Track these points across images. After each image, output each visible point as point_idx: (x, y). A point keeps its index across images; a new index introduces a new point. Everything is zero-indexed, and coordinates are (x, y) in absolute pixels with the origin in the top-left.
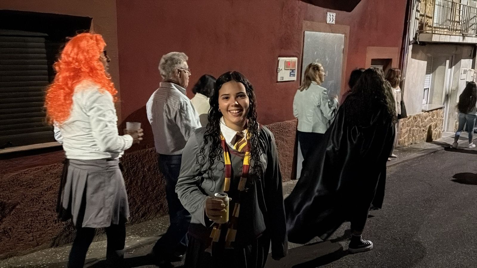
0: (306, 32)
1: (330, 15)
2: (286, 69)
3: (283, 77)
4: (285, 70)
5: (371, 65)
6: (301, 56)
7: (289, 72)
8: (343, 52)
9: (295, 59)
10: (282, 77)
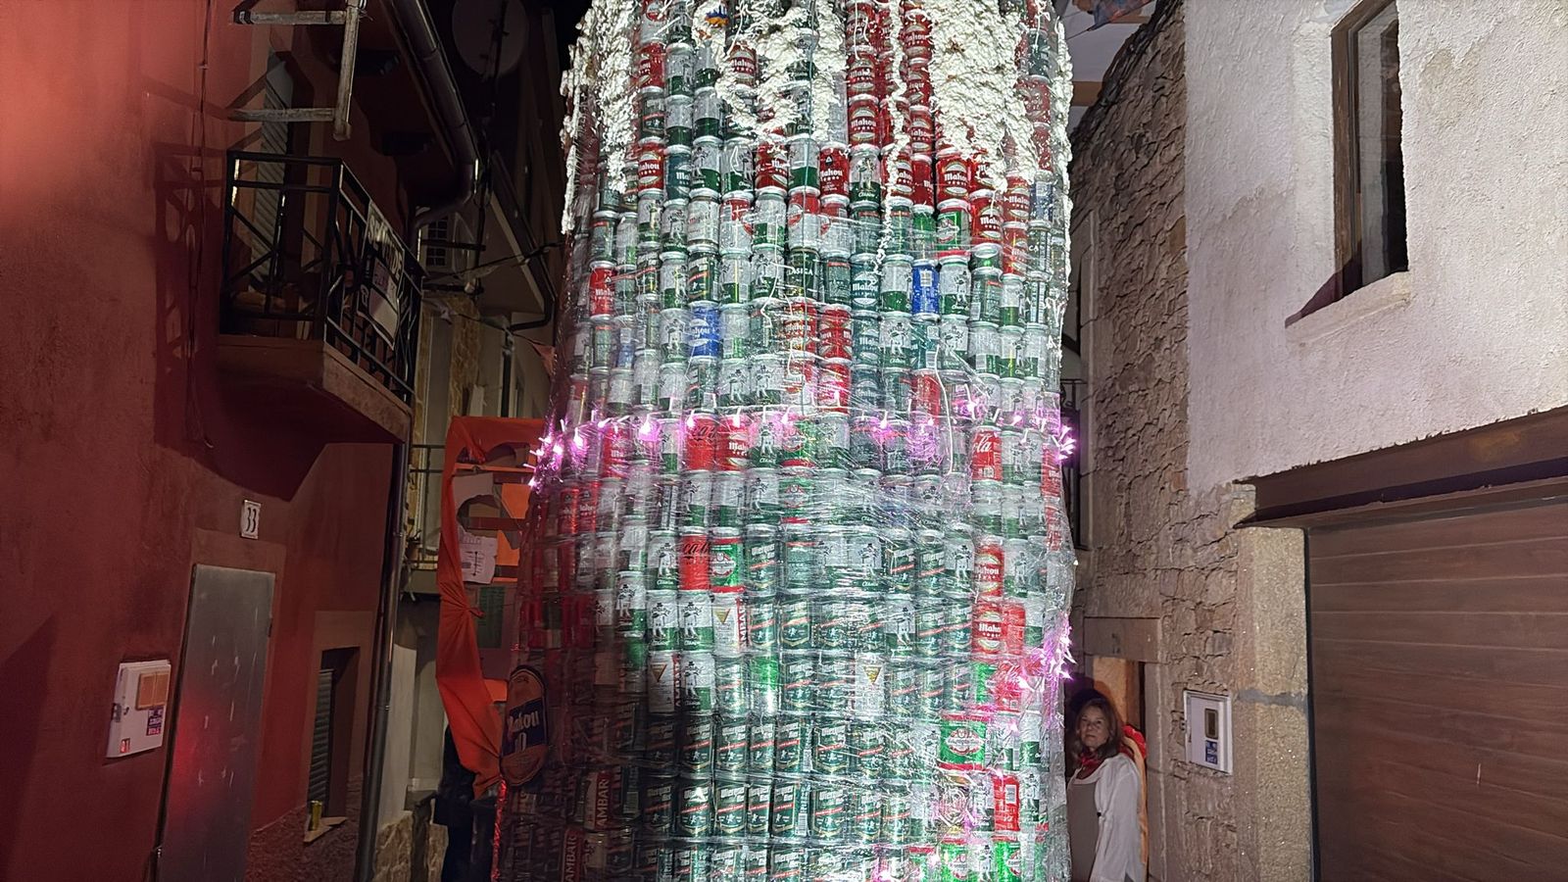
0: (198, 565)
1: (249, 509)
2: (140, 706)
3: (129, 739)
4: (137, 709)
5: (322, 668)
6: (179, 652)
7: (146, 714)
8: (270, 632)
9: (163, 666)
10: (125, 740)
